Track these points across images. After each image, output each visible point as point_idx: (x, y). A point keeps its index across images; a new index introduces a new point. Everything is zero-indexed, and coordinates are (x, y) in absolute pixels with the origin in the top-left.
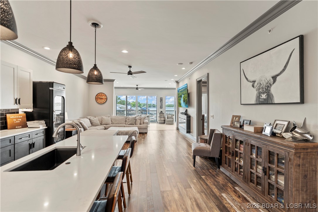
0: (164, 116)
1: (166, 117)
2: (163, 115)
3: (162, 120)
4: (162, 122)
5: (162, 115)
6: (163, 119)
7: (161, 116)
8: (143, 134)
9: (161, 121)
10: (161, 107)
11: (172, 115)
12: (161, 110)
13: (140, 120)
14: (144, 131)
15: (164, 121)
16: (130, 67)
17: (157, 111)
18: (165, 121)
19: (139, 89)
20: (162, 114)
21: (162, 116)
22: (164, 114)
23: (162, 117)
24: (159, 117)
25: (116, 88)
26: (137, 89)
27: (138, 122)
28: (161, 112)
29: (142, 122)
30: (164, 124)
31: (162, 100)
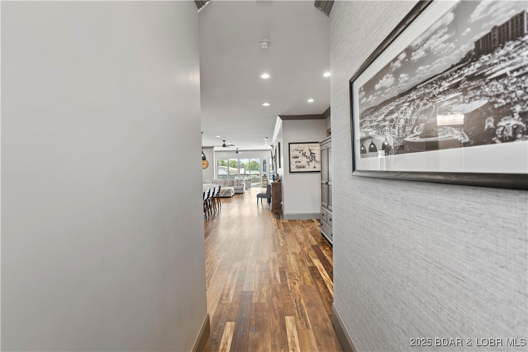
0: (267, 179)
3: (264, 184)
8: (239, 194)
10: (264, 170)
12: (265, 173)
13: (238, 182)
14: (240, 192)
16: (224, 141)
19: (239, 153)
20: (265, 178)
21: (265, 180)
24: (262, 180)
25: (215, 151)
26: (237, 152)
27: (236, 184)
28: (265, 175)
29: (239, 184)
31: (265, 163)
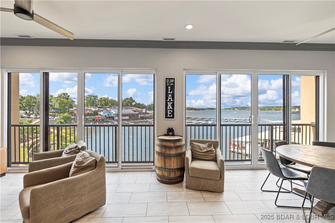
0: (179, 151)
1: (189, 155)
2: (178, 147)
3: (170, 170)
4: (172, 175)
5: (170, 148)
6: (174, 164)
7: (168, 152)
9: (166, 174)
10: (170, 114)
11: (209, 146)
12: (170, 123)
15: (178, 174)
17: (154, 126)
18: (182, 169)
20: (172, 145)
21: (173, 152)
22: (178, 144)
23: (170, 156)
24: (160, 154)
28: (170, 131)
30: (182, 181)
31: (173, 88)
